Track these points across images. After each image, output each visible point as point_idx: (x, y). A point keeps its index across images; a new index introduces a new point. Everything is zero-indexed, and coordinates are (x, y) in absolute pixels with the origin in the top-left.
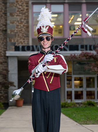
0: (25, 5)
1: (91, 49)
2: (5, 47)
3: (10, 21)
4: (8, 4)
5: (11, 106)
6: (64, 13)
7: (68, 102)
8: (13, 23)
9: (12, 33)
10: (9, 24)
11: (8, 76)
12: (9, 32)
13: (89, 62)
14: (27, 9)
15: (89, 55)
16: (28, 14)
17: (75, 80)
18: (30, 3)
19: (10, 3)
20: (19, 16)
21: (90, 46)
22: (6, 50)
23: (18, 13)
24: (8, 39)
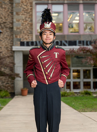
0: (30, 5)
1: (87, 45)
2: (12, 43)
3: (16, 19)
4: (14, 5)
5: (17, 95)
6: (63, 12)
7: (68, 91)
8: (18, 21)
9: (18, 30)
10: (15, 22)
11: (14, 69)
12: (15, 29)
13: (86, 56)
14: (31, 9)
15: (86, 49)
16: (32, 13)
17: (73, 72)
18: (34, 3)
19: (16, 3)
20: (24, 15)
21: (87, 42)
22: (13, 45)
23: (23, 12)
24: (14, 36)
